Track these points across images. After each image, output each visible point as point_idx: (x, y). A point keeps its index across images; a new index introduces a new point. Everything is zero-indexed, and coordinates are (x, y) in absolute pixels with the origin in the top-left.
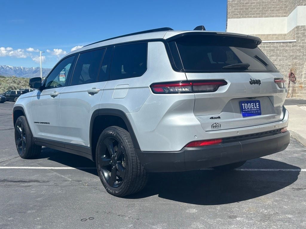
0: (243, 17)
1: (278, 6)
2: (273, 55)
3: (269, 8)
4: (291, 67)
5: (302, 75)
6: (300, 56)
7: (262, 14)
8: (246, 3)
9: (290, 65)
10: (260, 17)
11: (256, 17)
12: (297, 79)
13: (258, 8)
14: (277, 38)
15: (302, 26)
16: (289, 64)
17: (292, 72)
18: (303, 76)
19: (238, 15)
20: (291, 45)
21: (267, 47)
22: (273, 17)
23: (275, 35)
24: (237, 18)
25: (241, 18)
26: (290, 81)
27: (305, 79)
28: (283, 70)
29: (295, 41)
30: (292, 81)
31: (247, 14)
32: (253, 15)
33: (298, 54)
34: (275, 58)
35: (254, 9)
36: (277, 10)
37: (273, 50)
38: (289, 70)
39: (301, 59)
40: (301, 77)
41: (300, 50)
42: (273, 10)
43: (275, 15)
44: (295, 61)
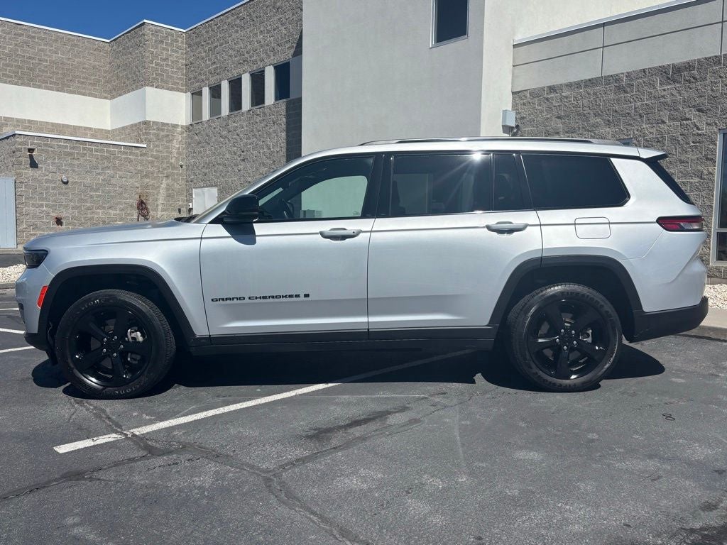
0: (22, 84)
1: (93, 77)
2: (108, 168)
3: (77, 77)
4: (139, 191)
5: (157, 205)
6: (153, 173)
7: (63, 85)
8: (30, 58)
9: (138, 188)
10: (58, 91)
11: (51, 90)
12: (151, 213)
13: (53, 73)
14: (93, 136)
15: (154, 122)
16: (137, 185)
17: (143, 199)
18: (160, 207)
19: (11, 77)
20: (138, 151)
21: (95, 151)
22: (84, 94)
23: (90, 129)
24: (11, 83)
25: (18, 85)
26: (138, 216)
27: (163, 213)
28: (126, 195)
29: (145, 146)
30: (143, 216)
31: (31, 80)
32: (43, 83)
33: (150, 169)
34: (112, 172)
35: (47, 72)
36: (90, 84)
37: (107, 158)
38: (137, 196)
39: (155, 178)
40: (156, 210)
41: (152, 162)
42: (83, 82)
43: (88, 92)
44: (146, 180)
